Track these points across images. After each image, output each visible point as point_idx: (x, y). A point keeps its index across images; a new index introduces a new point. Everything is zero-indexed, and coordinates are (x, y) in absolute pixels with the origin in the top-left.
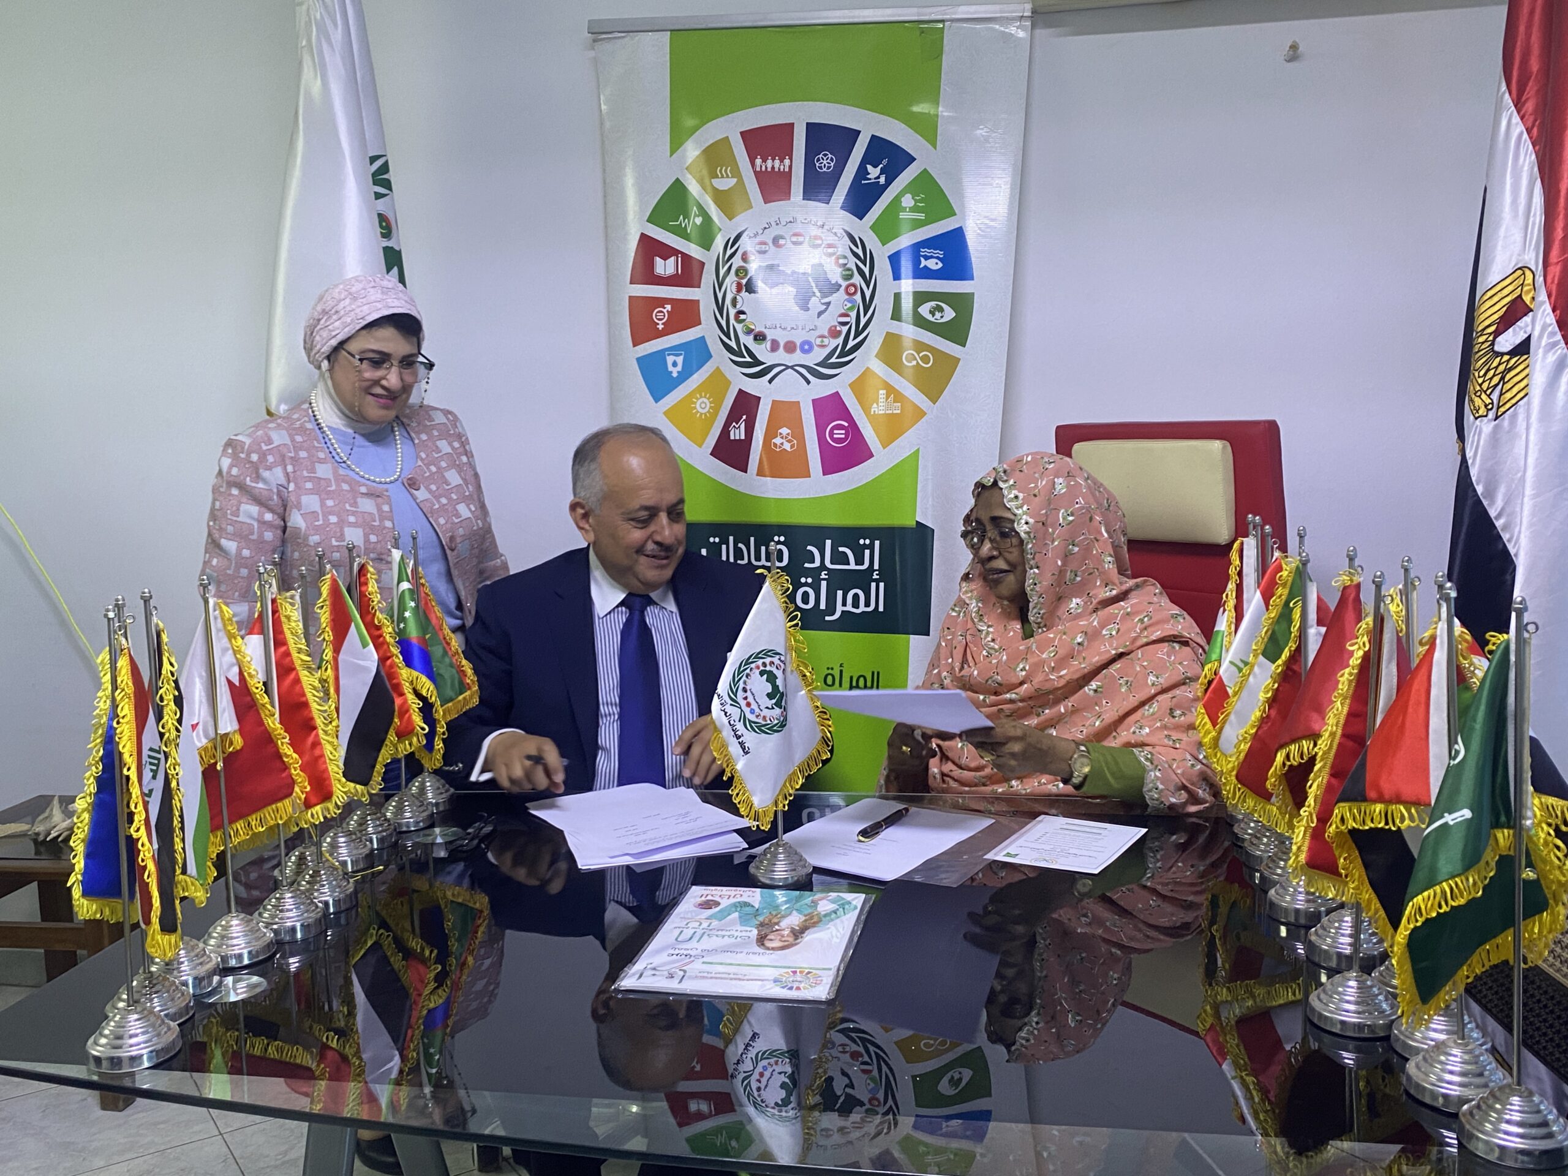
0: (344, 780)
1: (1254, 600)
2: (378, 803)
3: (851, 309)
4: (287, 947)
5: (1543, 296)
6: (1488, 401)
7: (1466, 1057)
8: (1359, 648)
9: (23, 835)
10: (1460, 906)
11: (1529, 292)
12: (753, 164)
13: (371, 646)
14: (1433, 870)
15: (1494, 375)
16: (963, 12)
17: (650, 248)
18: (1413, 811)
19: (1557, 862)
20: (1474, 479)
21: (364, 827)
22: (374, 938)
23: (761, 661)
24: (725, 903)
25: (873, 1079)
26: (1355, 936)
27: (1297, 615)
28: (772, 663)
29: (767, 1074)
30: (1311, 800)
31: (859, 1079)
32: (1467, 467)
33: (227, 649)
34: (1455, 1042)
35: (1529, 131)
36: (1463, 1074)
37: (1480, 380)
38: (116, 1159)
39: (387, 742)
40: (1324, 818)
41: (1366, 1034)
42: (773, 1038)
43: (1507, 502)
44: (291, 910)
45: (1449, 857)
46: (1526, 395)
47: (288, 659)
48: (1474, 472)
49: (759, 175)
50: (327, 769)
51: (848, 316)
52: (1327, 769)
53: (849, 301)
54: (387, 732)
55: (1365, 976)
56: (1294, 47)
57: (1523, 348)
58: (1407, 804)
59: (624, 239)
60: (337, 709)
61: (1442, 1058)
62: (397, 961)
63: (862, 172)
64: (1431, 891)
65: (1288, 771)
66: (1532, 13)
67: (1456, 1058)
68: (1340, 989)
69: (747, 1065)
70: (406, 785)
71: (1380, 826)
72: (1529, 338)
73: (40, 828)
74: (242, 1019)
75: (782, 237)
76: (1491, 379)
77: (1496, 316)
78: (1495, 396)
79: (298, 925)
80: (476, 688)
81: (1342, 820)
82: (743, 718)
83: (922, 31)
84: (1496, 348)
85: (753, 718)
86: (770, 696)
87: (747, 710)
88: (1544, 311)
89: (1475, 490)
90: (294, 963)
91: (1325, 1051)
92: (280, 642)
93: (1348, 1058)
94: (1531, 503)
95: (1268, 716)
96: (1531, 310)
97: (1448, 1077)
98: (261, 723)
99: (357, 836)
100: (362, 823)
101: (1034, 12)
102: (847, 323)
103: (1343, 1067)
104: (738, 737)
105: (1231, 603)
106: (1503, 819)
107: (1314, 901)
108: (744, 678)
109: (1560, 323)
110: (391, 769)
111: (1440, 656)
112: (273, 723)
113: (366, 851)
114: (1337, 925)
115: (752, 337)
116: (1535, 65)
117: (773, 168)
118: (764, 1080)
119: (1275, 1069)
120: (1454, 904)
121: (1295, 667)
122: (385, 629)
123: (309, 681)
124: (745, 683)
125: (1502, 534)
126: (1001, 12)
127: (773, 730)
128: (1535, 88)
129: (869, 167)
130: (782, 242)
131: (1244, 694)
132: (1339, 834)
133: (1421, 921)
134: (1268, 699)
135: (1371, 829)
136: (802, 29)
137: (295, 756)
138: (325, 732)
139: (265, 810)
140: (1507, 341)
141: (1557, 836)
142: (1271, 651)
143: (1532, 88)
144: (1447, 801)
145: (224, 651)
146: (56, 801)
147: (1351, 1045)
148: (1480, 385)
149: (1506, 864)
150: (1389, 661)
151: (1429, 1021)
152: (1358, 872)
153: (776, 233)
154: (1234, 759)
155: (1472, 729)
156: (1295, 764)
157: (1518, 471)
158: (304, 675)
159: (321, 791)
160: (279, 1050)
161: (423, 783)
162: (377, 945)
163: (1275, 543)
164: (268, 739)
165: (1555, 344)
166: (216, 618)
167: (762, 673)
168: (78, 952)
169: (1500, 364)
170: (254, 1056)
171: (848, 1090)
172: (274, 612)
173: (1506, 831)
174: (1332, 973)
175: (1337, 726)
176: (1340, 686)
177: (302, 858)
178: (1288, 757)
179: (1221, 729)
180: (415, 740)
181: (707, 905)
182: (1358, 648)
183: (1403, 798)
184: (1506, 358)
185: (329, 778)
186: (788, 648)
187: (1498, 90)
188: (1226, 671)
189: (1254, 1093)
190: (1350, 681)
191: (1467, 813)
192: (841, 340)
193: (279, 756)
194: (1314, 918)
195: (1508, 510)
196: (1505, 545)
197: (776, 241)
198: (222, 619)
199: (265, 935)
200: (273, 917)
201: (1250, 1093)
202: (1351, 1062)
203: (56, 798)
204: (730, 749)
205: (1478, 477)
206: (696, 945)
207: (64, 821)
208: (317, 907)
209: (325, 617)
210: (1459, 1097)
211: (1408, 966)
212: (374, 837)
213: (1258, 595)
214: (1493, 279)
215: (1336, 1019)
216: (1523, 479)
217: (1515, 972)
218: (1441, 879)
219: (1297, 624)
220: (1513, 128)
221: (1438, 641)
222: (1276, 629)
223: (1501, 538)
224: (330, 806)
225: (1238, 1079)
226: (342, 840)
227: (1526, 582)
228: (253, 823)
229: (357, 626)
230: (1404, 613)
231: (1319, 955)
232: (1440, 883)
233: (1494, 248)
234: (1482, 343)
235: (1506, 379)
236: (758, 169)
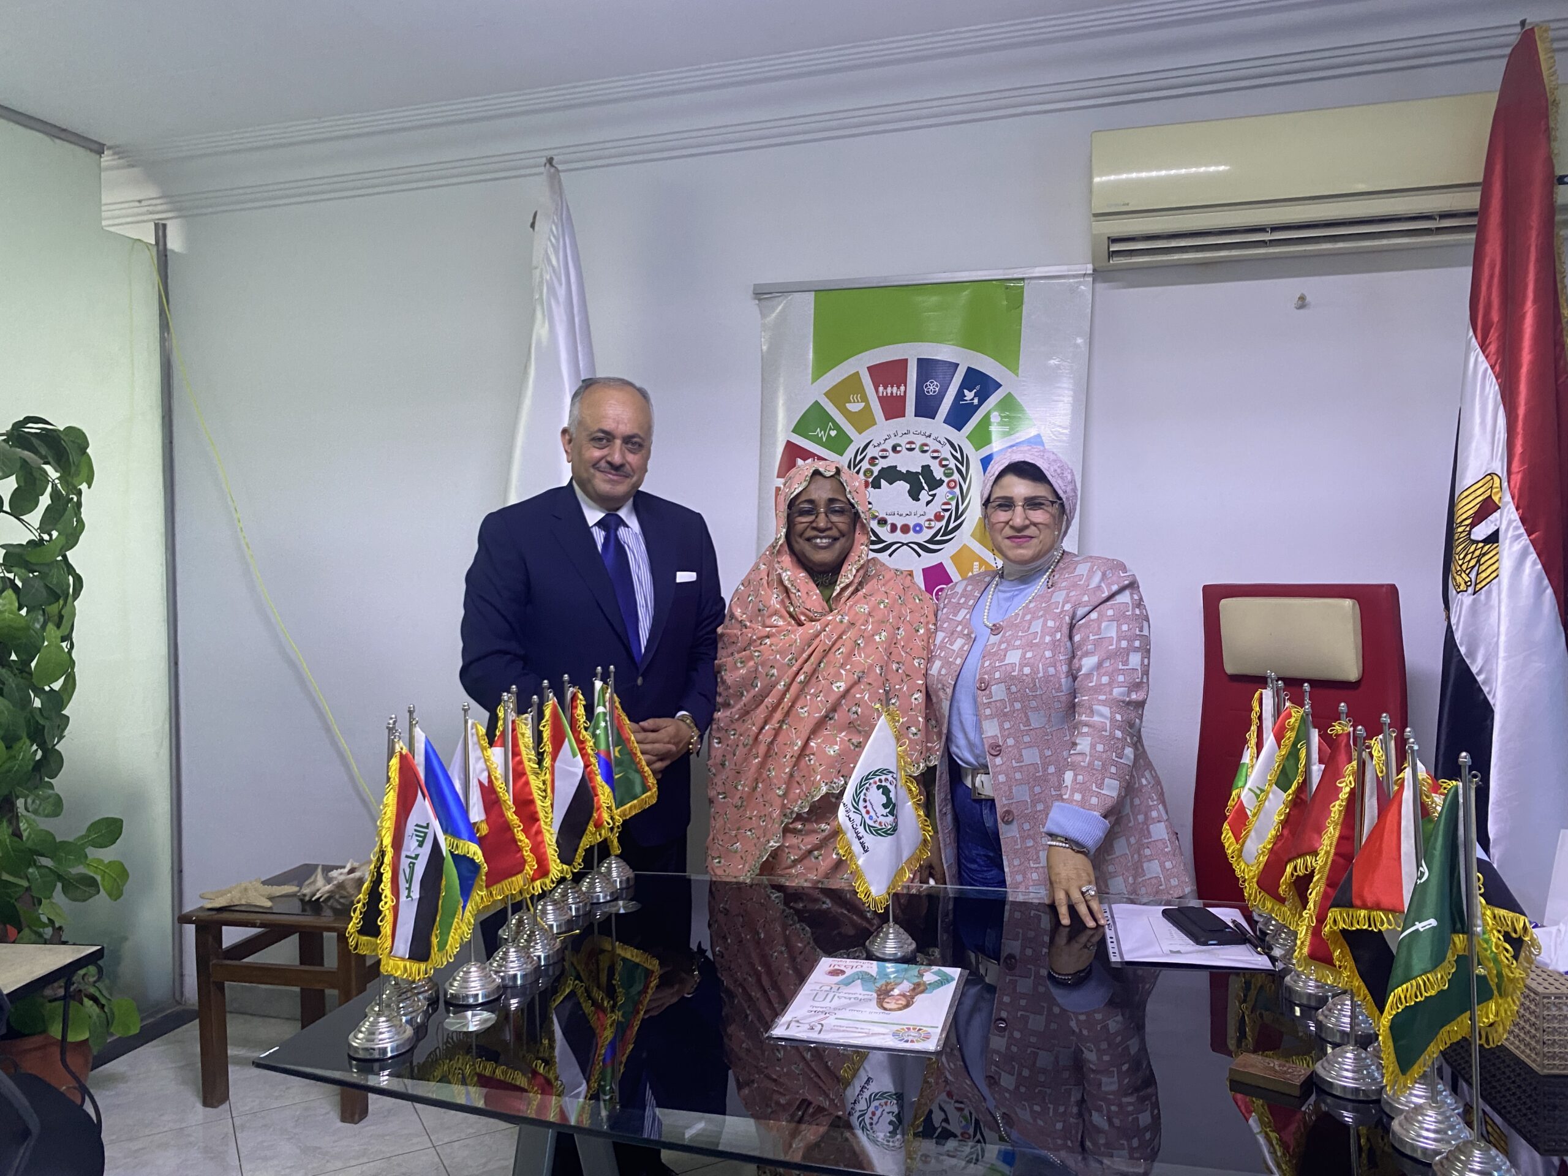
0: (558, 861)
1: (1269, 740)
2: (578, 878)
3: (952, 499)
4: (509, 990)
5: (1508, 498)
6: (1467, 579)
7: (1440, 1118)
8: (1347, 785)
9: (294, 895)
10: (1431, 996)
11: (1497, 493)
12: (877, 391)
13: (579, 756)
14: (1408, 967)
15: (1471, 559)
16: (1038, 272)
17: (793, 453)
18: (1390, 916)
19: (1507, 962)
20: (1458, 642)
21: (565, 898)
22: (571, 987)
23: (878, 778)
24: (849, 972)
25: (964, 1117)
26: (1353, 1017)
27: (1303, 754)
28: (886, 780)
29: (878, 1113)
30: (1311, 905)
31: (953, 1115)
32: (1452, 632)
33: (480, 758)
34: (1430, 1105)
35: (1493, 367)
36: (1435, 1131)
37: (1460, 562)
38: (353, 1163)
39: (587, 832)
40: (1321, 919)
41: (1361, 1097)
42: (884, 1083)
43: (1486, 661)
44: (513, 962)
45: (1420, 958)
46: (1497, 576)
47: (521, 766)
48: (1458, 637)
49: (882, 400)
50: (546, 852)
51: (949, 504)
52: (1324, 880)
53: (950, 493)
54: (588, 823)
55: (1361, 1050)
56: (1302, 298)
57: (1493, 538)
58: (1386, 911)
59: (774, 444)
60: (552, 805)
61: (1420, 1118)
62: (587, 1007)
63: (960, 395)
64: (1409, 984)
65: (1295, 880)
66: (1492, 277)
67: (1430, 1119)
68: (1340, 1059)
69: (862, 1105)
70: (598, 867)
71: (1364, 928)
72: (1497, 531)
73: (306, 891)
74: (474, 1047)
75: (900, 446)
76: (1469, 561)
77: (1471, 512)
78: (1473, 575)
79: (519, 974)
80: (655, 789)
81: (1335, 921)
82: (864, 823)
83: (1007, 288)
84: (1472, 537)
85: (871, 823)
86: (885, 806)
87: (866, 817)
88: (1509, 509)
89: (1458, 651)
90: (514, 1003)
91: (1331, 1112)
92: (516, 753)
93: (1348, 1117)
94: (1505, 663)
95: (1282, 835)
96: (1499, 508)
97: (1425, 1133)
98: (503, 815)
99: (561, 905)
100: (564, 895)
101: (1094, 270)
102: (947, 510)
103: (1346, 1126)
104: (860, 838)
105: (1253, 741)
106: (1459, 926)
107: (1322, 987)
108: (864, 791)
109: (1523, 520)
110: (589, 851)
111: (1408, 795)
112: (511, 816)
113: (567, 917)
114: (1339, 1007)
115: (876, 521)
116: (1495, 317)
117: (892, 393)
118: (875, 1118)
119: (1293, 1127)
120: (1426, 994)
121: (1303, 796)
122: (588, 744)
123: (535, 783)
124: (865, 794)
125: (1483, 687)
126: (1069, 271)
127: (887, 833)
128: (1496, 335)
129: (966, 391)
130: (898, 449)
131: (1262, 815)
132: (1332, 932)
133: (1401, 1008)
134: (1282, 820)
135: (1357, 929)
136: (913, 288)
137: (527, 841)
138: (546, 823)
139: (503, 883)
140: (1481, 532)
141: (1505, 941)
142: (1283, 782)
143: (1493, 335)
144: (1416, 913)
145: (478, 759)
146: (319, 870)
147: (1350, 1105)
148: (1461, 566)
149: (1464, 962)
150: (1371, 797)
151: (1412, 1088)
152: (1350, 963)
153: (895, 442)
154: (1254, 868)
155: (1432, 855)
156: (1301, 874)
157: (1494, 637)
158: (532, 778)
159: (543, 871)
160: (504, 1073)
161: (610, 864)
162: (573, 993)
163: (1286, 695)
164: (507, 827)
165: (1519, 536)
166: (472, 735)
167: (879, 787)
168: (328, 991)
169: (1476, 550)
170: (485, 1076)
171: (944, 1124)
172: (514, 730)
173: (1461, 936)
174: (1335, 1045)
175: (1330, 846)
176: (1332, 815)
177: (520, 922)
178: (1295, 868)
179: (1244, 842)
180: (603, 832)
181: (835, 973)
182: (1346, 785)
183: (1382, 906)
184: (1481, 545)
185: (547, 859)
186: (899, 768)
187: (1467, 334)
188: (1245, 796)
189: (1277, 1147)
190: (1340, 811)
191: (1433, 922)
192: (944, 523)
193: (514, 841)
194: (1322, 1001)
195: (1487, 668)
196: (1485, 698)
197: (894, 449)
198: (478, 735)
199: (494, 980)
200: (500, 966)
201: (1274, 1148)
202: (1350, 1120)
203: (320, 867)
204: (853, 848)
205: (1461, 640)
206: (829, 1005)
207: (325, 886)
208: (533, 960)
209: (546, 734)
210: (1434, 1150)
211: (1390, 1043)
212: (573, 906)
213: (1272, 737)
214: (1468, 481)
215: (1338, 1084)
216: (1497, 643)
217: (1473, 1046)
218: (1415, 974)
219: (1303, 762)
220: (1479, 366)
221: (1406, 783)
222: (1286, 764)
223: (1482, 691)
224: (548, 881)
225: (1263, 1134)
226: (550, 908)
227: (1503, 728)
228: (494, 893)
229: (570, 741)
230: (1384, 758)
231: (1326, 1033)
232: (1414, 978)
233: (1467, 457)
234: (1461, 533)
235: (1481, 562)
236: (881, 395)
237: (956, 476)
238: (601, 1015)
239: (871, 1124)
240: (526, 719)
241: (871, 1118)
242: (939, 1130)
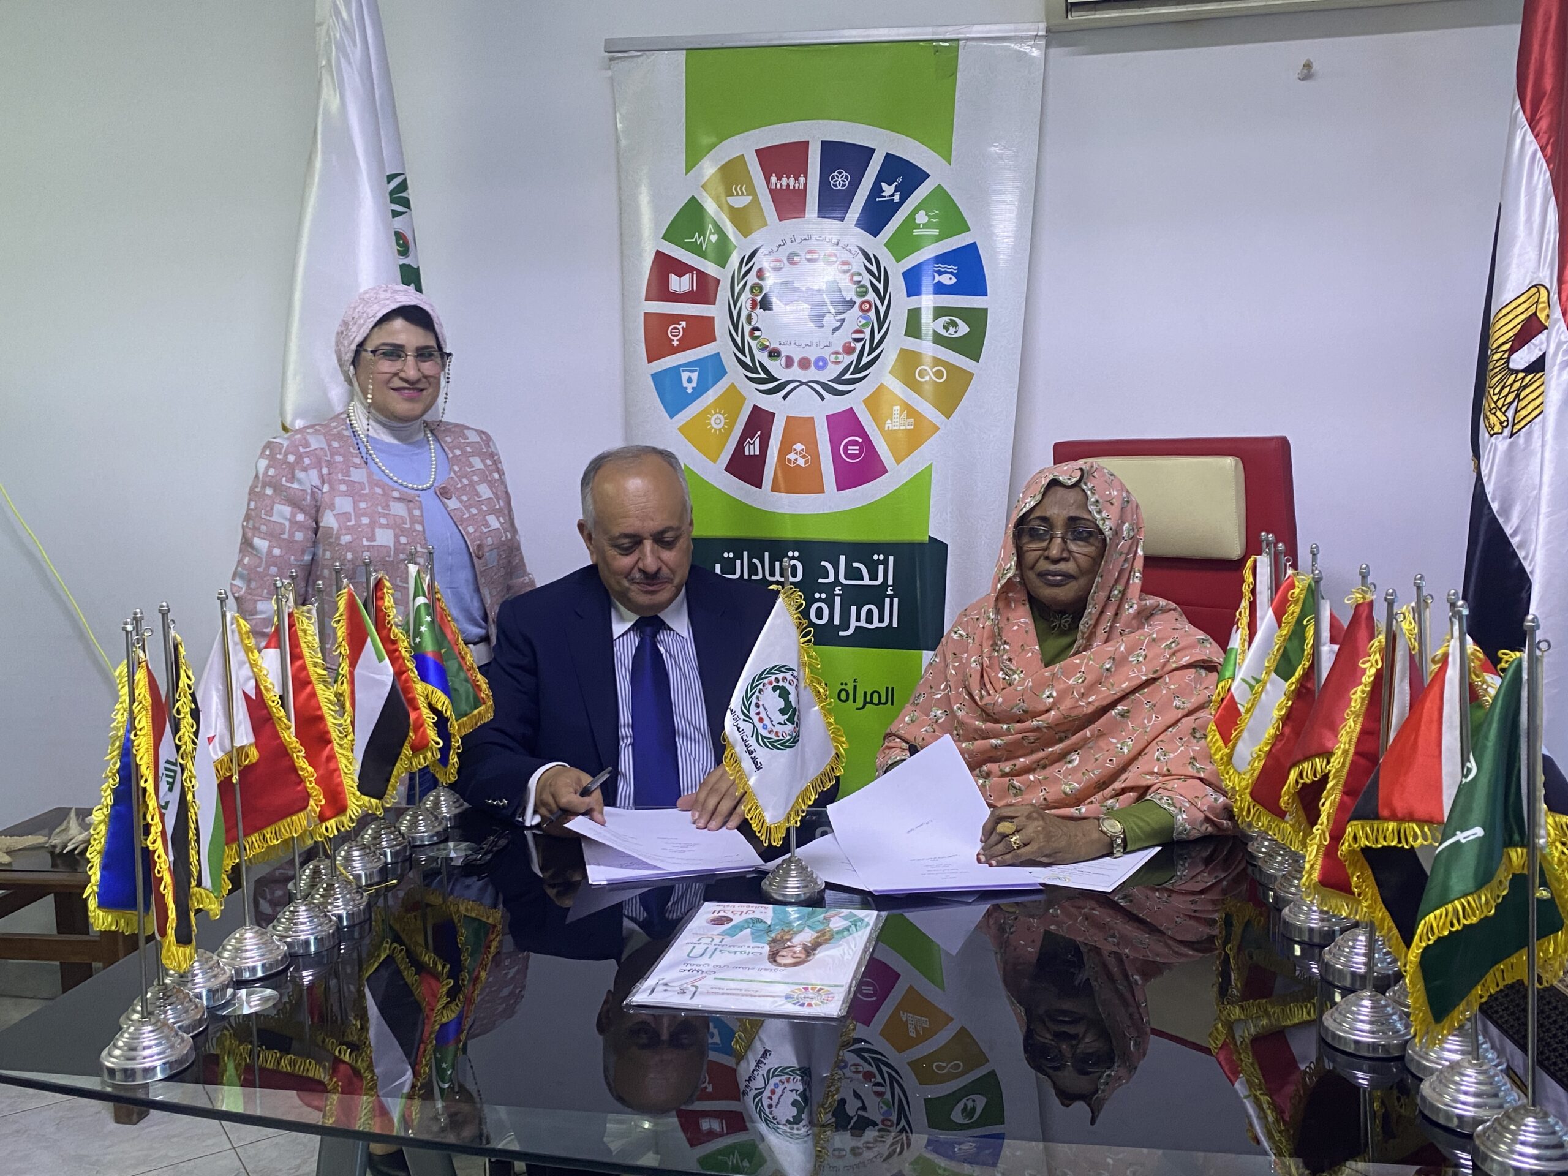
0: (358, 793)
1: (1266, 617)
2: (393, 817)
3: (866, 325)
4: (300, 960)
5: (1557, 313)
6: (1503, 418)
7: (1481, 1078)
8: (1372, 666)
9: (40, 847)
10: (1471, 925)
11: (1543, 309)
12: (768, 182)
13: (387, 660)
14: (1445, 888)
15: (1509, 393)
16: (978, 31)
17: (665, 265)
18: (1426, 829)
20: (1489, 497)
21: (378, 841)
23: (774, 676)
24: (737, 919)
25: (886, 1102)
26: (1369, 955)
27: (1310, 633)
28: (785, 679)
29: (779, 1091)
30: (1323, 818)
32: (1483, 484)
33: (244, 663)
34: (1469, 1062)
35: (1543, 149)
36: (1477, 1095)
37: (1495, 398)
39: (402, 756)
40: (1337, 836)
41: (1380, 1054)
42: (785, 1055)
43: (1522, 520)
44: (305, 923)
45: (1461, 877)
46: (1541, 412)
47: (304, 672)
48: (1489, 490)
49: (774, 193)
50: (341, 782)
51: (862, 332)
52: (1340, 787)
53: (863, 318)
54: (401, 746)
55: (1380, 996)
56: (1308, 66)
57: (1538, 366)
58: (1420, 822)
59: (640, 256)
60: (353, 723)
61: (1457, 1078)
62: (410, 976)
63: (876, 190)
64: (1443, 910)
65: (1301, 788)
66: (1546, 30)
67: (1470, 1079)
68: (1354, 1009)
69: (759, 1082)
70: (421, 800)
71: (1393, 844)
72: (1543, 357)
73: (56, 841)
74: (255, 1032)
75: (797, 255)
76: (1506, 396)
77: (1511, 334)
78: (1510, 414)
79: (312, 938)
80: (491, 702)
81: (1355, 838)
82: (756, 734)
83: (937, 50)
84: (1511, 366)
85: (765, 733)
86: (783, 712)
87: (759, 725)
88: (1559, 329)
89: (1490, 508)
90: (307, 976)
91: (1340, 1071)
92: (296, 656)
93: (1363, 1079)
94: (1547, 520)
95: (1282, 734)
96: (1546, 328)
97: (1463, 1097)
98: (277, 736)
99: (371, 850)
100: (377, 837)
101: (1048, 30)
102: (861, 340)
103: (1357, 1088)
104: (751, 753)
105: (1245, 620)
106: (1517, 837)
107: (1329, 920)
108: (757, 693)
111: (1453, 674)
112: (289, 736)
113: (380, 864)
114: (1351, 944)
115: (766, 353)
116: (1548, 84)
117: (788, 185)
118: (775, 1098)
119: (1290, 1089)
120: (1466, 922)
121: (1309, 685)
122: (400, 643)
123: (325, 695)
124: (758, 698)
125: (1517, 552)
126: (1015, 31)
127: (785, 745)
128: (1549, 107)
129: (884, 185)
130: (796, 259)
131: (1257, 711)
132: (1351, 852)
133: (1433, 939)
134: (1282, 716)
135: (1383, 847)
136: (817, 47)
137: (310, 769)
138: (341, 746)
139: (280, 823)
140: (1522, 358)
142: (1284, 669)
143: (1545, 107)
144: (1460, 820)
145: (241, 664)
146: (73, 814)
147: (1365, 1065)
148: (1495, 403)
149: (1520, 883)
150: (1402, 680)
151: (1444, 1041)
152: (1371, 890)
154: (1248, 776)
155: (1484, 747)
156: (1308, 781)
157: (1534, 489)
158: (320, 688)
159: (336, 804)
160: (292, 1063)
161: (437, 797)
162: (390, 959)
163: (1288, 560)
164: (283, 752)
166: (233, 632)
167: (775, 689)
168: (94, 964)
169: (1515, 381)
170: (268, 1070)
172: (292, 625)
173: (1519, 850)
174: (1346, 992)
175: (1349, 743)
176: (1353, 704)
177: (316, 872)
178: (1301, 774)
179: (1234, 746)
180: (429, 754)
181: (720, 921)
182: (1370, 667)
183: (1416, 816)
184: (1521, 375)
185: (343, 792)
186: (801, 664)
187: (1512, 109)
188: (1237, 688)
189: (1269, 1112)
190: (1363, 699)
191: (1479, 832)
192: (855, 356)
193: (294, 769)
194: (1329, 937)
195: (1523, 528)
196: (1520, 563)
197: (791, 258)
198: (240, 633)
199: (278, 947)
200: (286, 930)
201: (1264, 1113)
202: (1365, 1082)
203: (73, 811)
204: (742, 765)
205: (1494, 494)
206: (708, 961)
207: (81, 834)
208: (331, 921)
209: (341, 631)
210: (1474, 1118)
211: (1420, 985)
212: (388, 851)
213: (1270, 613)
214: (1508, 296)
215: (1350, 1039)
216: (1538, 497)
217: (1530, 992)
218: (1452, 897)
219: (1310, 642)
220: (1527, 147)
221: (1450, 659)
222: (1288, 646)
223: (1517, 556)
224: (345, 819)
225: (1252, 1098)
226: (356, 853)
227: (1542, 600)
228: (268, 837)
229: (373, 641)
230: (1416, 631)
231: (1333, 975)
232: (1452, 901)
233: (1509, 265)
234: (1498, 360)
235: (1521, 397)
236: (773, 187)
237: (871, 296)
238: (433, 982)
239: (770, 1106)
240: (309, 611)
241: (770, 1098)
242: (855, 1119)
